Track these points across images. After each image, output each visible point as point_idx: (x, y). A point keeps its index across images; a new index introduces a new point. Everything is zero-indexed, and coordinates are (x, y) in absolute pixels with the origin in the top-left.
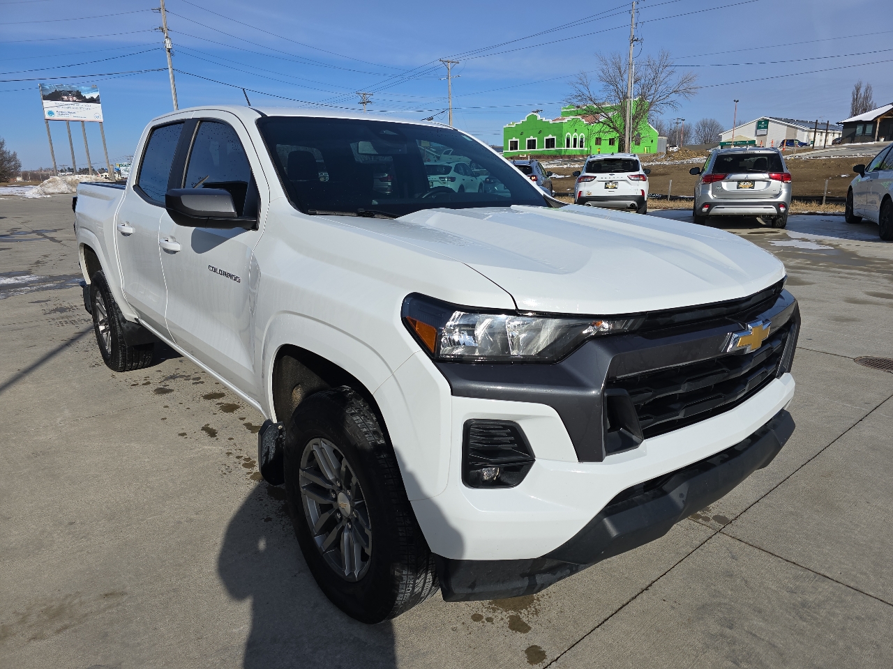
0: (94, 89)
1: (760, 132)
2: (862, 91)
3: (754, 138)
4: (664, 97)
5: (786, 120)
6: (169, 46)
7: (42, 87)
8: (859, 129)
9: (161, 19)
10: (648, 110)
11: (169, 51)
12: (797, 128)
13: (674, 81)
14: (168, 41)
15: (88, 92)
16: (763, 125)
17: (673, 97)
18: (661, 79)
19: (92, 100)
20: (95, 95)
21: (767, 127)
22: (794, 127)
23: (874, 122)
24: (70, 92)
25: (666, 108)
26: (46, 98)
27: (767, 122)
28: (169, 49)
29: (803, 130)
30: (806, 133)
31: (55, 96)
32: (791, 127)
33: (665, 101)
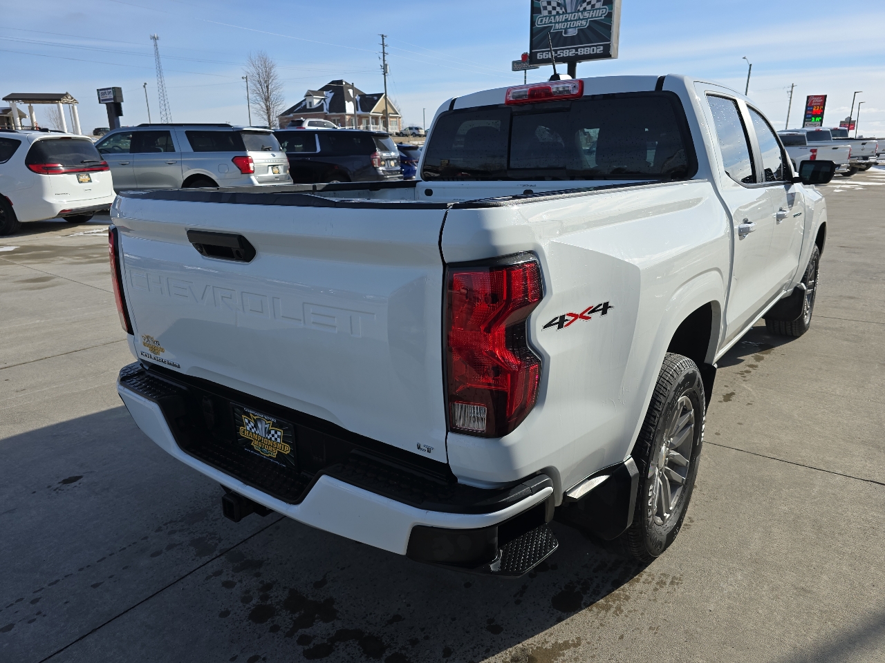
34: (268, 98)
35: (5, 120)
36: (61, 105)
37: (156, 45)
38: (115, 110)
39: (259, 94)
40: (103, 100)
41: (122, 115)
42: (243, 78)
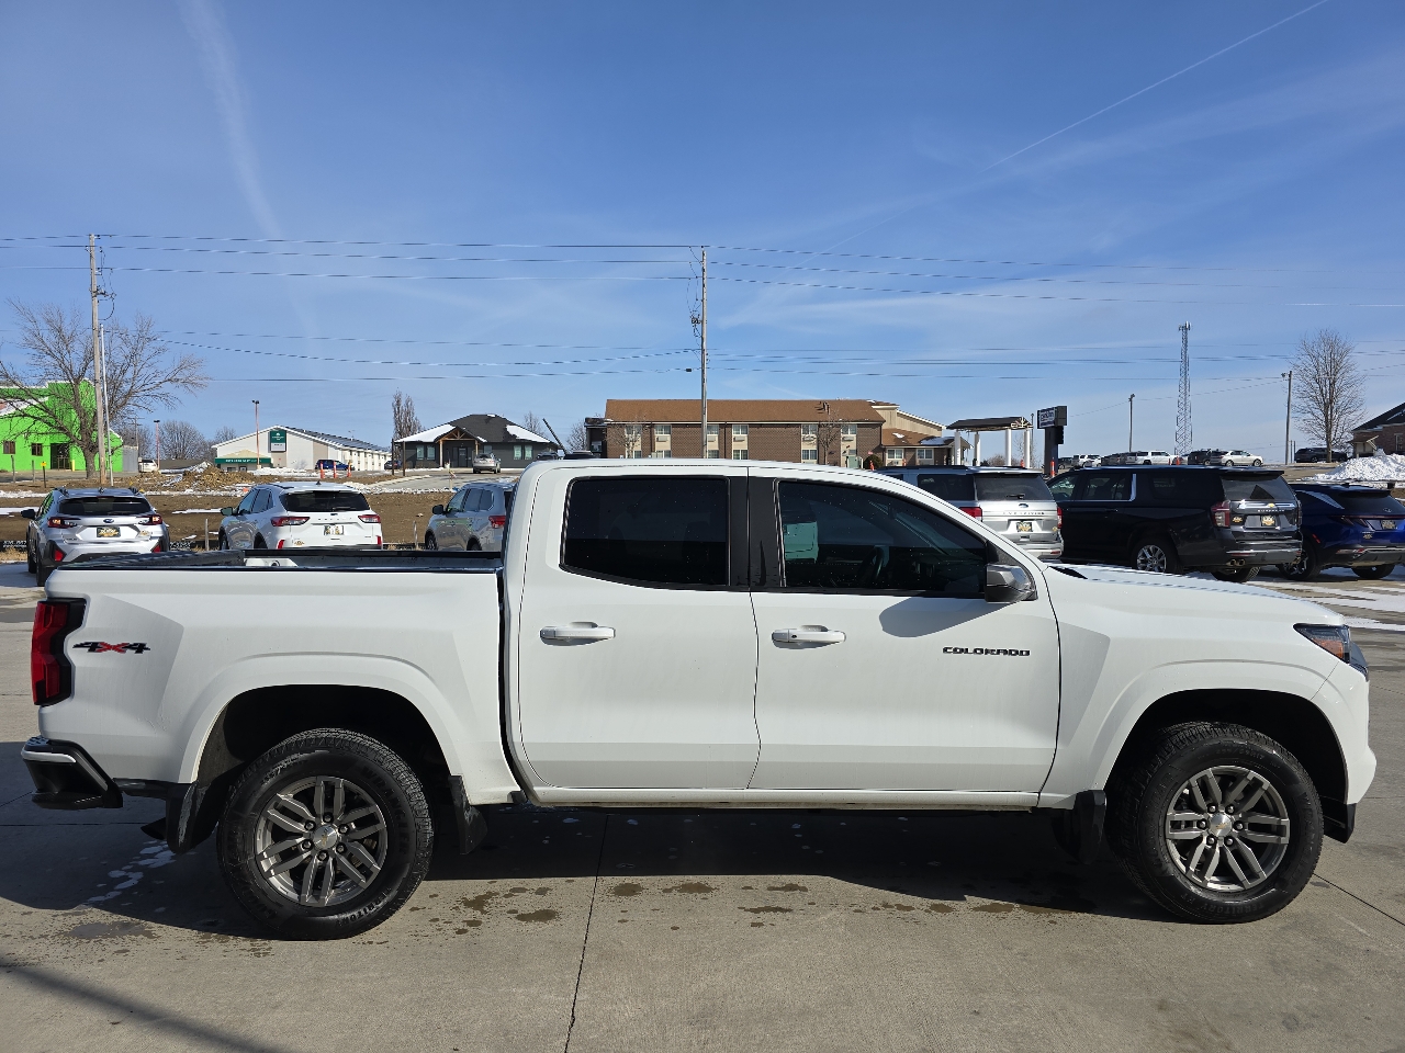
1: (275, 447)
2: (403, 403)
3: (269, 455)
4: (152, 386)
5: (309, 433)
8: (420, 451)
10: (125, 403)
12: (327, 445)
13: (166, 364)
16: (278, 437)
17: (167, 387)
18: (144, 359)
21: (284, 440)
22: (324, 444)
23: (435, 444)
25: (157, 405)
27: (283, 433)
29: (337, 448)
30: (340, 452)
32: (317, 441)
33: (155, 392)
34: (1331, 402)
35: (946, 452)
36: (1010, 431)
37: (1185, 340)
38: (1055, 435)
39: (1315, 399)
40: (1042, 424)
41: (1062, 443)
42: (1283, 375)
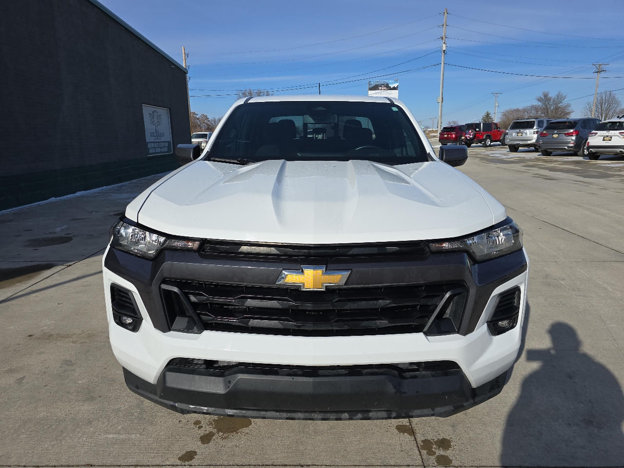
0: (396, 81)
6: (444, 49)
7: (370, 84)
9: (443, 32)
11: (444, 52)
14: (444, 45)
15: (393, 83)
19: (394, 88)
20: (396, 85)
24: (383, 85)
26: (371, 89)
28: (444, 50)
31: (375, 88)
